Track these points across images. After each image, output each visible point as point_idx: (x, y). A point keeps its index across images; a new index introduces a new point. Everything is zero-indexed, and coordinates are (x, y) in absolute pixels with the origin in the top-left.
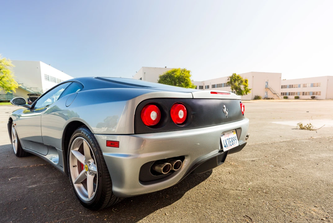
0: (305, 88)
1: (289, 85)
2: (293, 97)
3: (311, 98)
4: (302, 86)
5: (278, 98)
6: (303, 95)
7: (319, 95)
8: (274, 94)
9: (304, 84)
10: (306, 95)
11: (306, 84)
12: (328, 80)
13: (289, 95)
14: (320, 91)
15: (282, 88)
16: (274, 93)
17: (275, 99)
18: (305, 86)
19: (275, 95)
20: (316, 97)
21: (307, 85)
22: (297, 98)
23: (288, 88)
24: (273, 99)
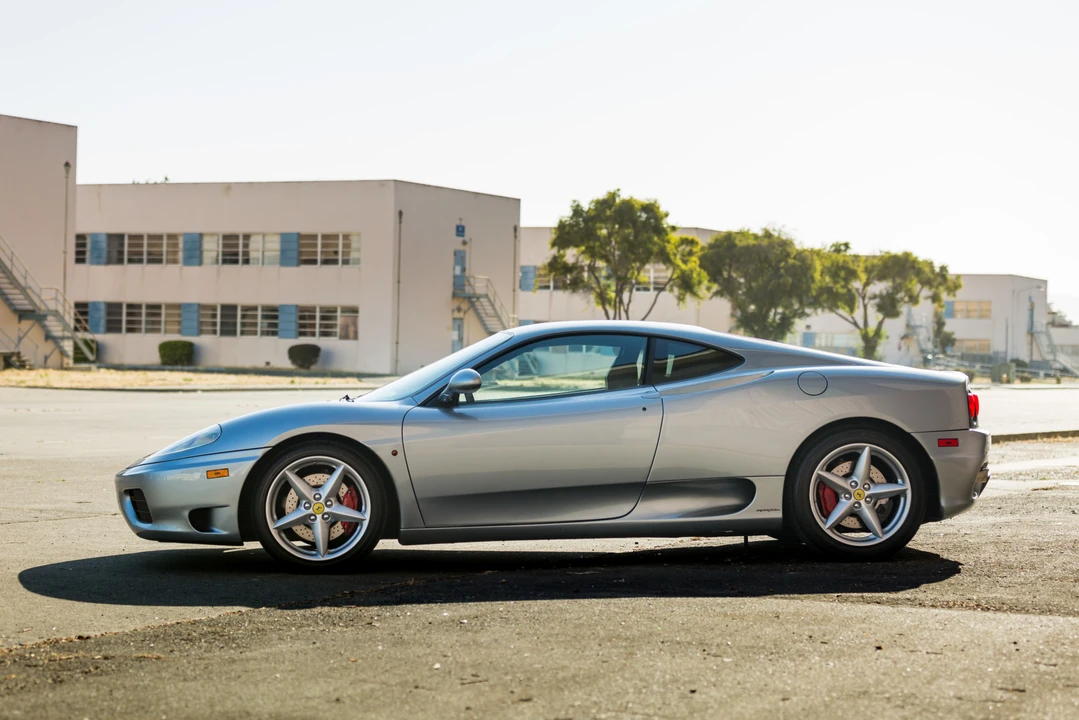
0: (239, 268)
1: (110, 237)
2: (144, 345)
3: (287, 364)
4: (212, 248)
5: (55, 358)
6: (228, 330)
7: (345, 336)
8: (23, 315)
9: (226, 237)
10: (249, 329)
11: (247, 237)
12: (401, 213)
13: (113, 326)
14: (349, 302)
15: (80, 258)
16: (24, 305)
17: (31, 368)
18: (234, 252)
19: (26, 324)
20: (330, 355)
21: (255, 244)
22: (179, 356)
23: (97, 261)
24: (22, 366)
